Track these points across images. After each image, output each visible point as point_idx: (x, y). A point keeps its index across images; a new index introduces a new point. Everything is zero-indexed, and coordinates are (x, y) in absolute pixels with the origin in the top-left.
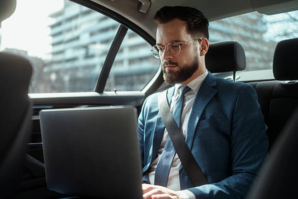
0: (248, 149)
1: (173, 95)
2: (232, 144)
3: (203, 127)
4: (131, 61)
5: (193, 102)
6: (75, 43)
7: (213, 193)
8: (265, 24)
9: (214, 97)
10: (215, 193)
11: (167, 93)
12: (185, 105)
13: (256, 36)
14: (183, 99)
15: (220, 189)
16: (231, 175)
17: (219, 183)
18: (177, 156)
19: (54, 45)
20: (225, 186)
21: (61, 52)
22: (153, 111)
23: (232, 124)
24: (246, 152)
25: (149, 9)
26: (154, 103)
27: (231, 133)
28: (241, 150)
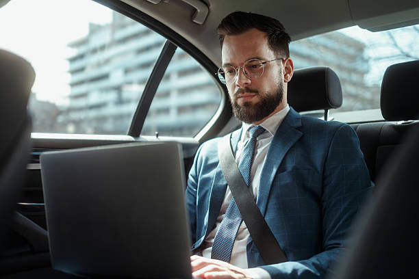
0: (348, 214)
1: (240, 139)
2: (324, 207)
3: (283, 183)
4: (181, 109)
5: (268, 148)
6: (103, 84)
7: (297, 273)
8: (366, 61)
9: (299, 140)
10: (299, 273)
11: (231, 137)
12: (257, 153)
13: (355, 77)
14: (254, 145)
15: (307, 268)
16: (322, 250)
17: (306, 261)
18: (244, 224)
19: (73, 85)
20: (314, 264)
21: (84, 95)
22: (210, 162)
23: (324, 179)
24: (343, 219)
25: (206, 19)
26: (211, 152)
27: (323, 192)
28: (337, 216)
